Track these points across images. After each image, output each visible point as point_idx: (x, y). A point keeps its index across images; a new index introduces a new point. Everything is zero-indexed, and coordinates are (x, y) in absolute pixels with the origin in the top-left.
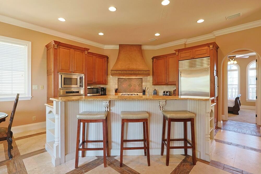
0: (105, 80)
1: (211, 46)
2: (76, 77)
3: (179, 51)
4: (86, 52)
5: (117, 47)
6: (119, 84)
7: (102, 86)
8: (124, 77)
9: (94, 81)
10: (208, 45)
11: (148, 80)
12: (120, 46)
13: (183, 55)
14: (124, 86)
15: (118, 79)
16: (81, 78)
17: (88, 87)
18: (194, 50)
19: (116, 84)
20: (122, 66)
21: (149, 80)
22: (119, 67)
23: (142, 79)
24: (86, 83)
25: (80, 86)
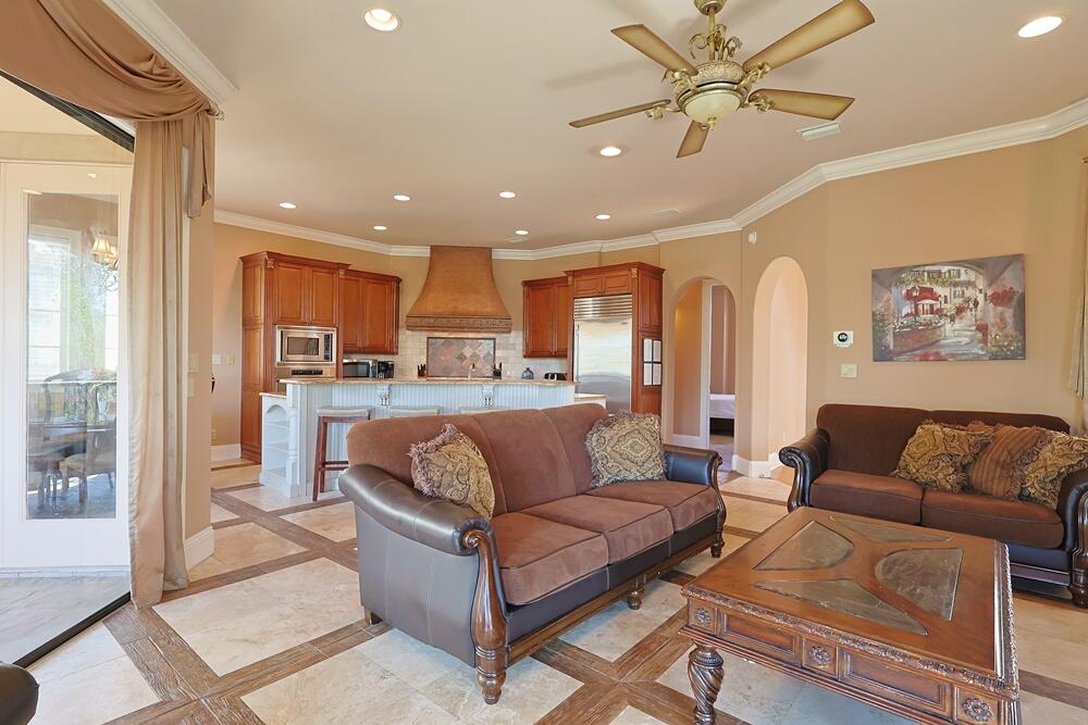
0: (391, 342)
1: (634, 271)
2: (316, 336)
3: (575, 273)
4: (342, 272)
5: (426, 252)
6: (430, 352)
7: (382, 358)
8: (445, 335)
9: (359, 344)
10: (628, 266)
11: (511, 342)
12: (434, 249)
13: (583, 283)
14: (443, 358)
15: (428, 338)
16: (328, 338)
17: (345, 361)
18: (604, 276)
19: (422, 354)
20: (438, 303)
21: (514, 344)
22: (430, 307)
23: (494, 339)
24: (341, 351)
25: (327, 358)
